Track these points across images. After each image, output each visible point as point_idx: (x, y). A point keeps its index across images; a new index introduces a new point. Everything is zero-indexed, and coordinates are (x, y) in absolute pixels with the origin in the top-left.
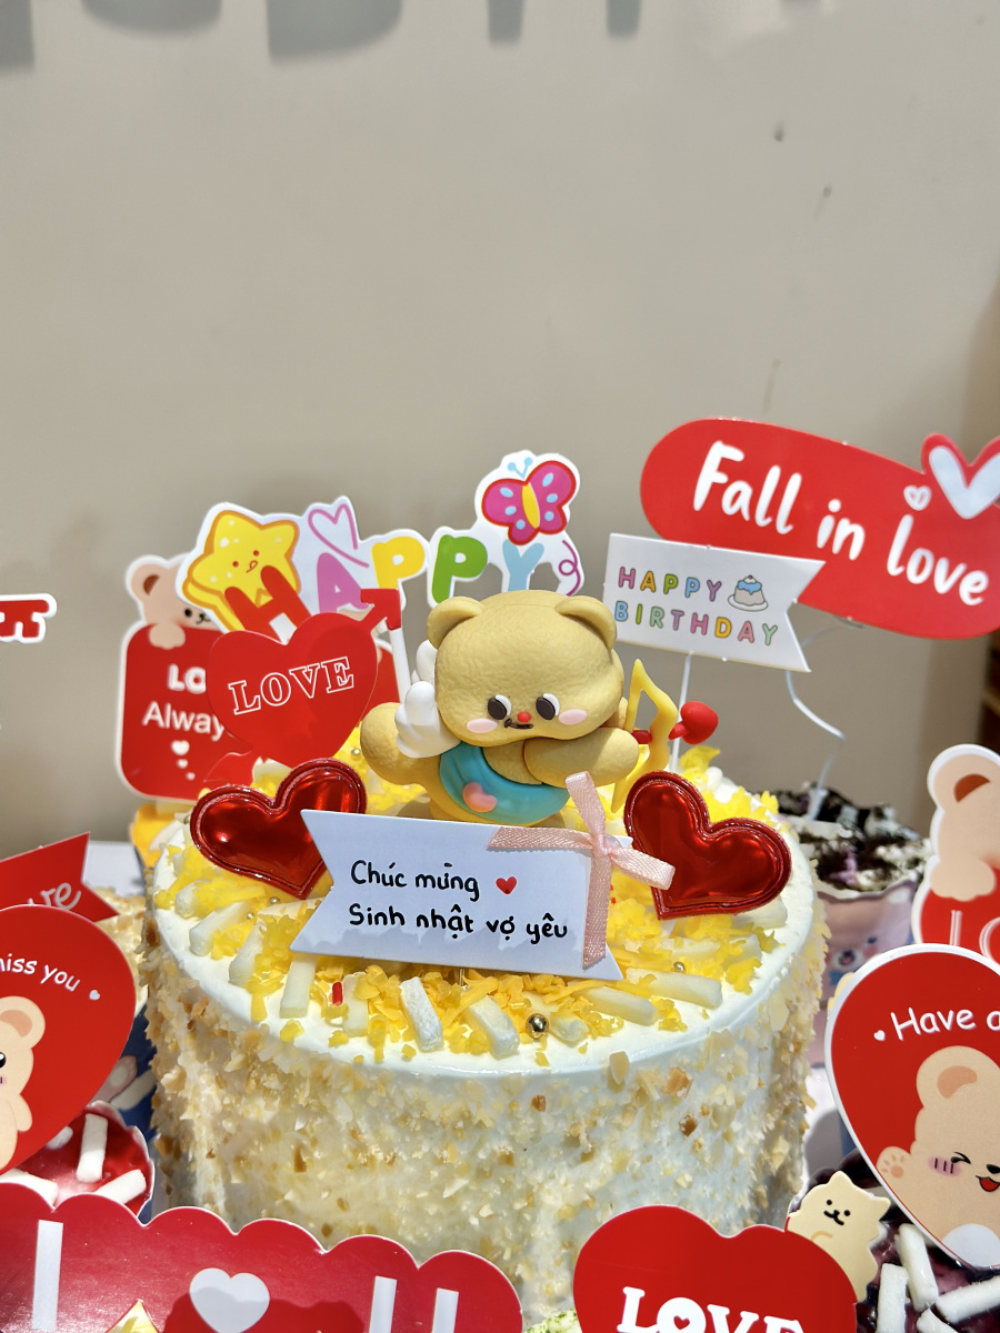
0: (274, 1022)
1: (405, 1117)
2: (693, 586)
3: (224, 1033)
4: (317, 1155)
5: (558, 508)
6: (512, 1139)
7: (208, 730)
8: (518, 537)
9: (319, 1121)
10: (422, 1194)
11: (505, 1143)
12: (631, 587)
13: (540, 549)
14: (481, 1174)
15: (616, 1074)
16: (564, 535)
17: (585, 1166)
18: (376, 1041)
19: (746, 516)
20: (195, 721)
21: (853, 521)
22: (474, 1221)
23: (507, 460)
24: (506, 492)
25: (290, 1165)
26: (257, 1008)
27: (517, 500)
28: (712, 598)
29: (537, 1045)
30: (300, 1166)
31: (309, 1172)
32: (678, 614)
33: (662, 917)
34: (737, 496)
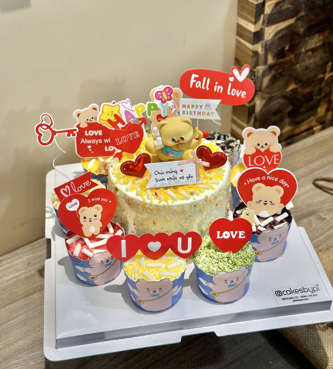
0: (148, 201)
1: (173, 212)
2: (197, 106)
3: (138, 204)
4: (158, 221)
5: (170, 95)
6: (191, 212)
7: (95, 142)
8: (163, 102)
9: (158, 216)
10: (176, 224)
11: (190, 213)
12: (185, 108)
13: (168, 104)
14: (186, 219)
15: (206, 199)
16: (172, 101)
17: (202, 214)
18: (166, 201)
19: (201, 88)
20: (92, 141)
21: (220, 86)
22: (185, 227)
24: (159, 94)
25: (152, 224)
26: (144, 199)
27: (162, 95)
28: (201, 109)
29: (193, 197)
30: (154, 223)
31: (156, 224)
32: (195, 112)
33: (206, 170)
34: (198, 84)
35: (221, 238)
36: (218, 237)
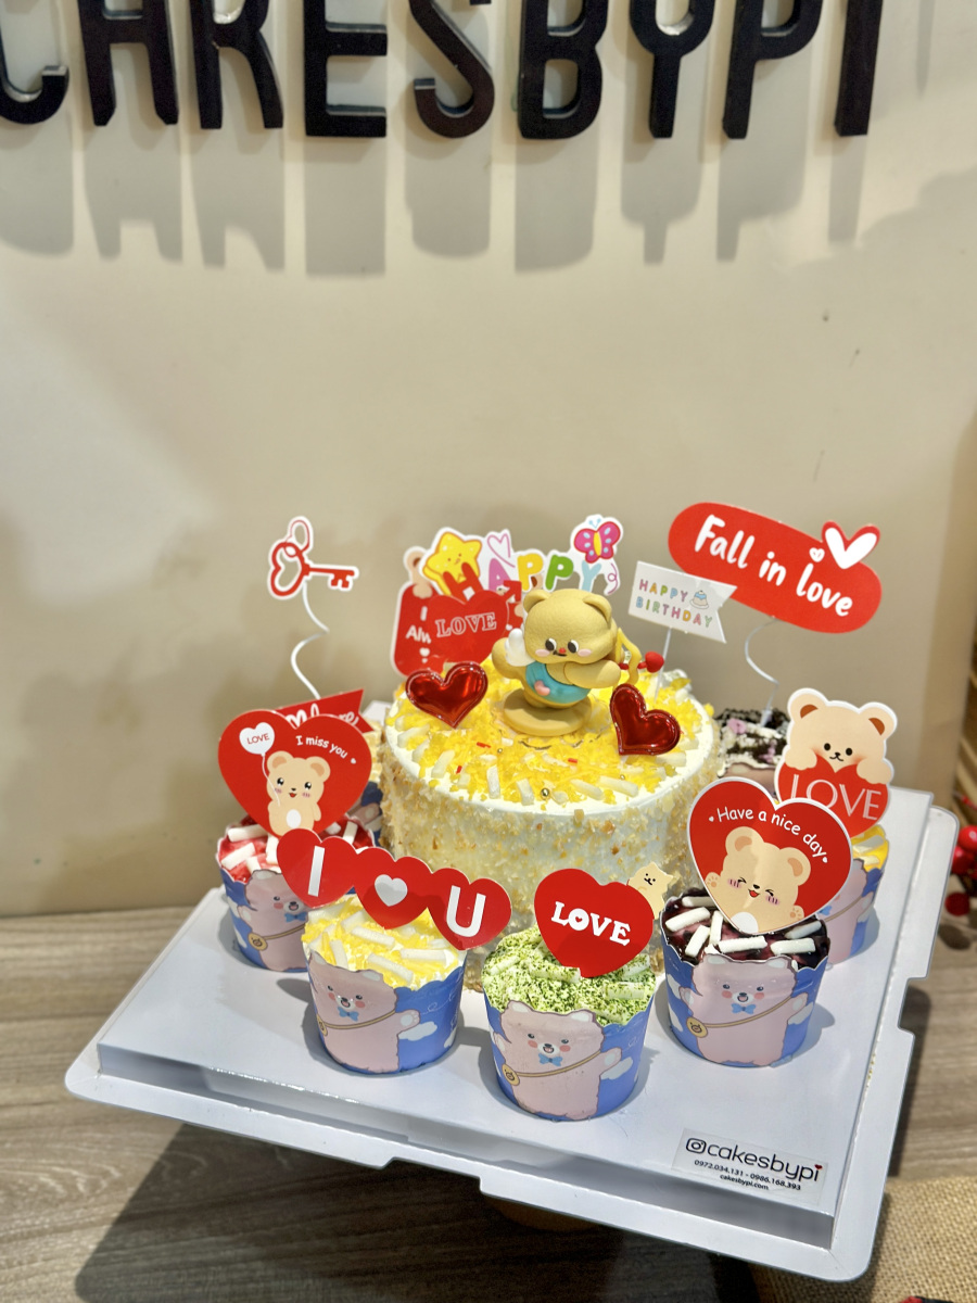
0: (427, 779)
1: (480, 826)
2: (674, 592)
3: (407, 782)
4: (442, 842)
5: (610, 546)
6: (527, 843)
8: (590, 559)
9: (443, 825)
11: (524, 844)
12: (645, 590)
13: (599, 566)
14: (514, 858)
15: (577, 820)
16: (612, 560)
18: (471, 792)
19: (722, 557)
21: (780, 564)
23: (590, 518)
24: (587, 535)
25: (431, 846)
26: (422, 773)
27: (591, 540)
28: (683, 600)
29: (542, 801)
30: (435, 847)
31: (439, 850)
32: (666, 606)
33: (622, 753)
34: (719, 545)
35: (564, 923)
36: (556, 918)
